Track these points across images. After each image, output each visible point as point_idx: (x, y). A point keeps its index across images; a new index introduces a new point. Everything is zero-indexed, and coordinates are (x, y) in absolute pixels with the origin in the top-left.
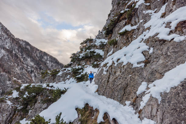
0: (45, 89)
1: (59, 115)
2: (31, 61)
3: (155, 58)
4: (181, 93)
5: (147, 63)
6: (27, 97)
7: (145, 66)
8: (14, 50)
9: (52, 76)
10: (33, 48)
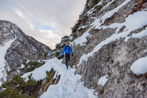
0: (39, 63)
1: (30, 75)
2: (35, 48)
3: (92, 40)
4: (98, 55)
5: (88, 43)
6: (29, 68)
7: (87, 45)
8: (25, 42)
9: (45, 56)
10: (36, 41)
